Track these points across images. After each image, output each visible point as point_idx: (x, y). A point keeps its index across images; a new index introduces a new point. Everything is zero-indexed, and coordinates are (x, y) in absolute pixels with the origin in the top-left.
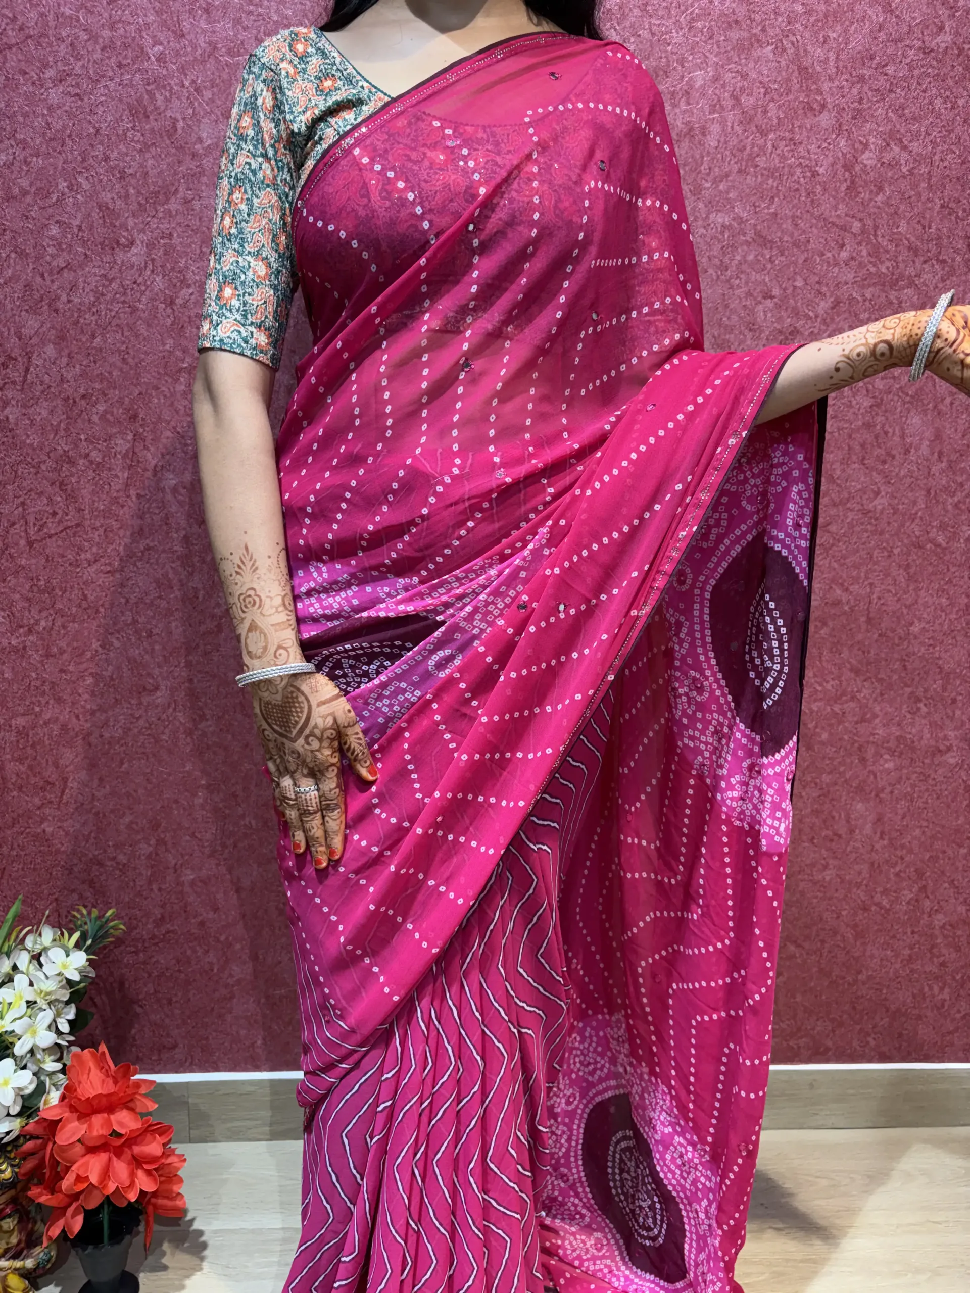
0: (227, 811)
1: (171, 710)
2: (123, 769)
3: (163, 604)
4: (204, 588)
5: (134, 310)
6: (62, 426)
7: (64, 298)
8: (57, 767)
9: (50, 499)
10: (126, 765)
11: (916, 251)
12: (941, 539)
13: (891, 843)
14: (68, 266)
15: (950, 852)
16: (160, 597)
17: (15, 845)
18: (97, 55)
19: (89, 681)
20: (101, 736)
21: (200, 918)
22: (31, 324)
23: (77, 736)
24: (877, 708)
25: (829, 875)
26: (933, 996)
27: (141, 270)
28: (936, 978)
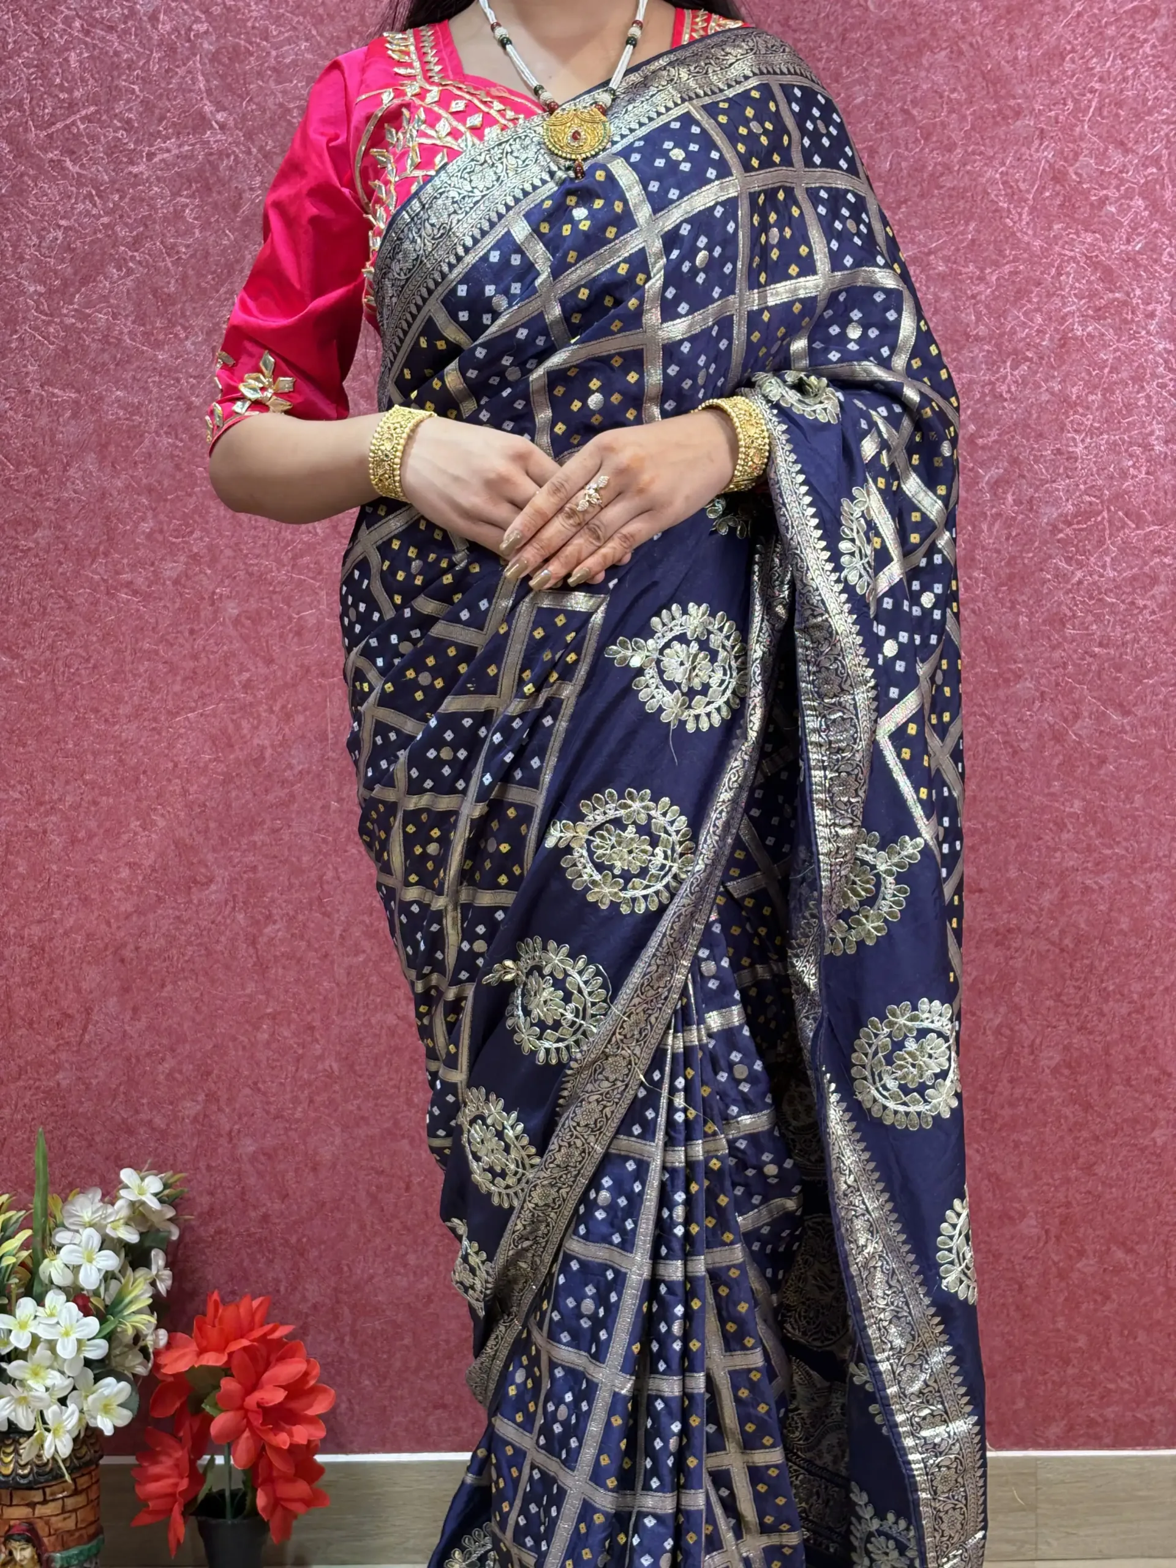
0: (300, 1051)
1: (229, 909)
2: (164, 994)
3: (221, 768)
4: (273, 746)
6: (102, 548)
8: (79, 992)
10: (169, 987)
16: (217, 759)
17: (20, 1105)
19: (125, 873)
20: (137, 949)
21: (264, 1210)
23: (106, 948)
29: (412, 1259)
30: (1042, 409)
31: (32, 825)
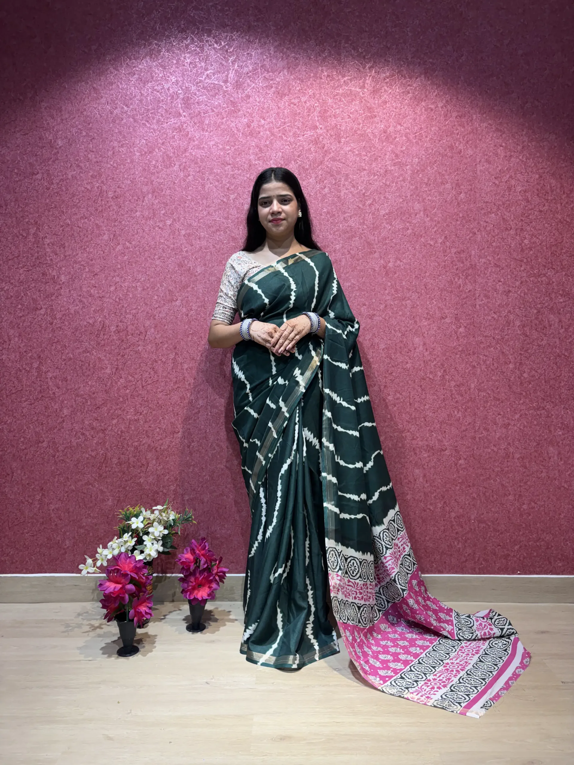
0: (200, 474)
2: (167, 459)
3: (182, 404)
5: (177, 318)
6: (154, 351)
7: (157, 316)
8: (146, 459)
9: (150, 373)
11: (409, 290)
12: (431, 377)
13: (431, 485)
14: (159, 307)
15: (453, 489)
18: (170, 251)
19: (158, 430)
20: (160, 448)
22: (148, 323)
23: (153, 448)
24: (418, 435)
25: (409, 497)
26: (455, 546)
27: (179, 307)
28: (456, 538)
29: (226, 526)
30: (381, 321)
31: (136, 418)
